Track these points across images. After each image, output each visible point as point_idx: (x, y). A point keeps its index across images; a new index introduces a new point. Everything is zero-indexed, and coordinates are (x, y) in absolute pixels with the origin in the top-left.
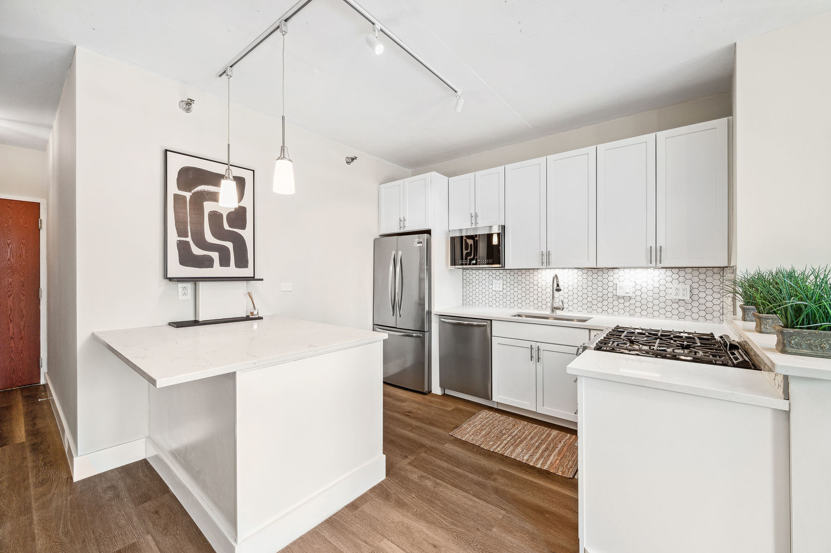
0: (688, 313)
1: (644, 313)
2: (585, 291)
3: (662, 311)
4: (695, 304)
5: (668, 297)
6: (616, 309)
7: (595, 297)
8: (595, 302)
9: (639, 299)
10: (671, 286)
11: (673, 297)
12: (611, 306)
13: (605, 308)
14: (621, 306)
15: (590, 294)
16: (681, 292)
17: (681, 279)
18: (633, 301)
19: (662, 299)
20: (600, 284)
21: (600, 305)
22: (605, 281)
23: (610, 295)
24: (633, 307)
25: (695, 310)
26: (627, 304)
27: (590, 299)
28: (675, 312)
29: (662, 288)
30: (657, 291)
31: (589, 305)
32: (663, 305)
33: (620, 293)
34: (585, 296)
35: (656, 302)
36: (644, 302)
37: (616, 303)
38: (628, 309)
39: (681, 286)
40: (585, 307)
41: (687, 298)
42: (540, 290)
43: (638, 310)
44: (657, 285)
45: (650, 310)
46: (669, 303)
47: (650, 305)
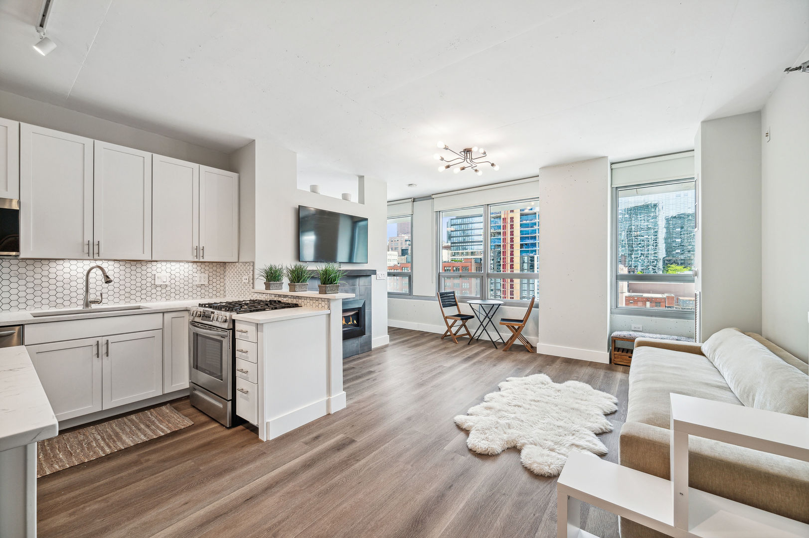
0: (207, 293)
1: (177, 297)
2: (122, 282)
3: (190, 294)
4: (211, 287)
5: (195, 283)
6: (154, 296)
7: (133, 287)
8: (133, 292)
9: (173, 286)
10: (197, 275)
11: (197, 283)
12: (149, 294)
13: (143, 296)
14: (159, 293)
15: (128, 285)
16: (203, 279)
17: (202, 270)
18: (168, 288)
19: (190, 285)
20: (139, 275)
21: (138, 294)
22: (144, 273)
23: (149, 284)
24: (168, 293)
25: (211, 291)
26: (164, 291)
27: (128, 290)
28: (199, 293)
29: (190, 277)
30: (186, 279)
31: (127, 295)
32: (190, 289)
33: (158, 282)
34: (122, 287)
35: (186, 287)
36: (177, 288)
37: (154, 291)
38: (165, 295)
39: (203, 275)
40: (123, 297)
41: (206, 283)
43: (173, 295)
44: (186, 275)
45: (182, 294)
46: (195, 287)
47: (182, 290)
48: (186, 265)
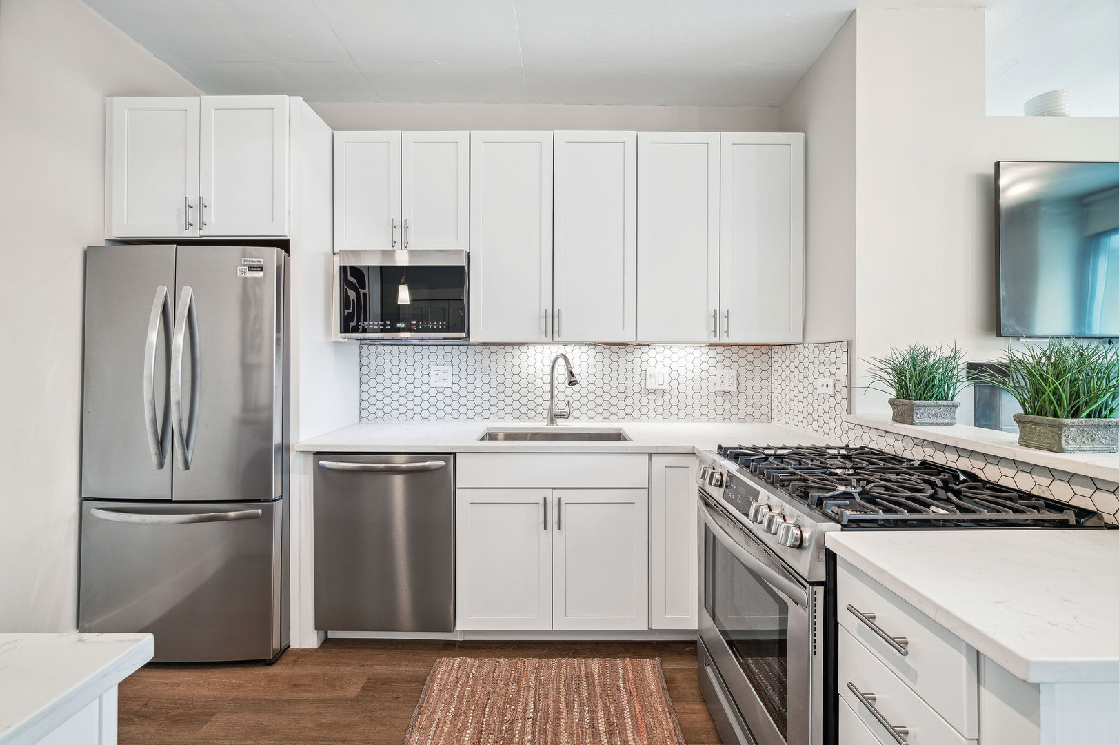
0: (734, 411)
1: (682, 414)
2: (599, 383)
3: (704, 410)
4: (742, 397)
5: (712, 388)
6: (644, 410)
7: (614, 392)
8: (614, 401)
9: (675, 392)
10: (715, 372)
11: (717, 388)
12: (637, 406)
13: (629, 410)
14: (652, 406)
15: (607, 388)
16: (727, 381)
17: (727, 362)
18: (667, 397)
19: (704, 392)
20: (622, 370)
21: (621, 405)
22: (630, 366)
23: (636, 388)
24: (667, 406)
25: (742, 406)
26: (660, 402)
27: (607, 397)
28: (720, 410)
29: (705, 375)
30: (697, 379)
31: (606, 406)
32: (705, 401)
33: (651, 385)
34: (599, 392)
35: (697, 397)
36: (682, 397)
37: (644, 401)
38: (661, 409)
39: (727, 372)
40: (599, 409)
41: (733, 389)
42: (524, 383)
43: (674, 410)
44: (697, 371)
45: (689, 410)
46: (712, 397)
47: (689, 401)
48: (698, 353)
